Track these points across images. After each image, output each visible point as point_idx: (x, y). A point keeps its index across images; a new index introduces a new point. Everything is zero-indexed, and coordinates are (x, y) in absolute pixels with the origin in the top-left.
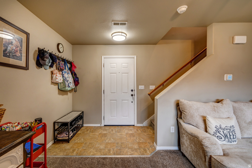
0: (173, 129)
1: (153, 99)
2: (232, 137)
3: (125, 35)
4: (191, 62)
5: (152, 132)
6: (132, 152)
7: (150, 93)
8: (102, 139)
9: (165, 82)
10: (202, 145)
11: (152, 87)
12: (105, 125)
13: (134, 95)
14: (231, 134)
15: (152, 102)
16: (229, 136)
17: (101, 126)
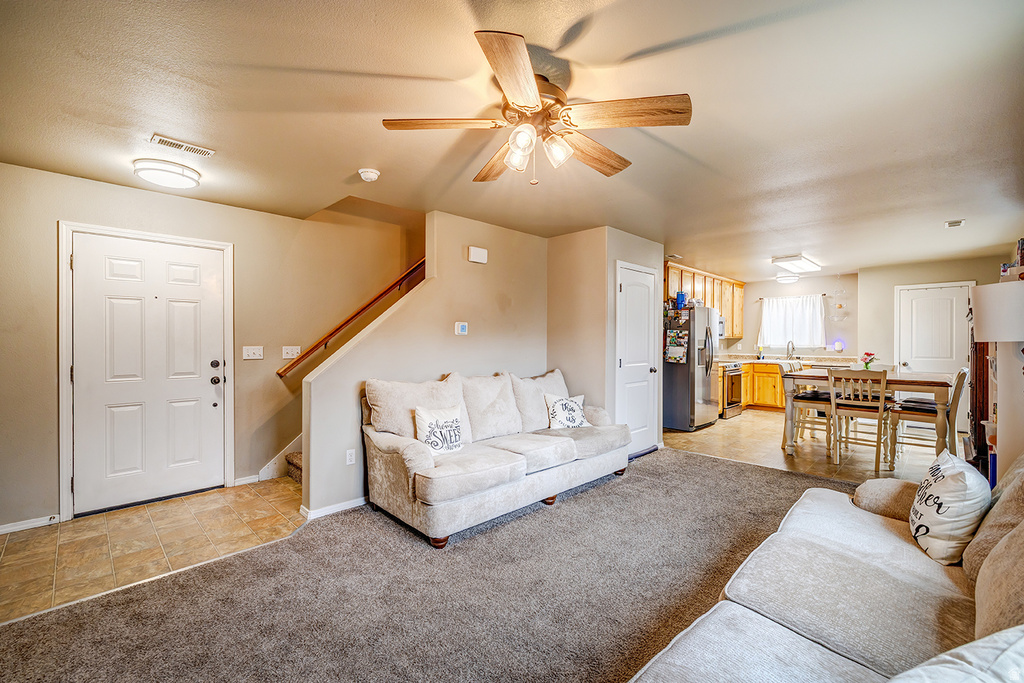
0: (353, 456)
1: (296, 389)
2: (453, 439)
3: (196, 177)
4: (399, 283)
5: (291, 488)
6: (233, 547)
7: (285, 370)
8: (87, 555)
9: (332, 335)
10: (403, 461)
11: (292, 352)
12: (76, 516)
13: (222, 380)
14: (452, 433)
15: (290, 397)
16: (448, 438)
17: (53, 521)
